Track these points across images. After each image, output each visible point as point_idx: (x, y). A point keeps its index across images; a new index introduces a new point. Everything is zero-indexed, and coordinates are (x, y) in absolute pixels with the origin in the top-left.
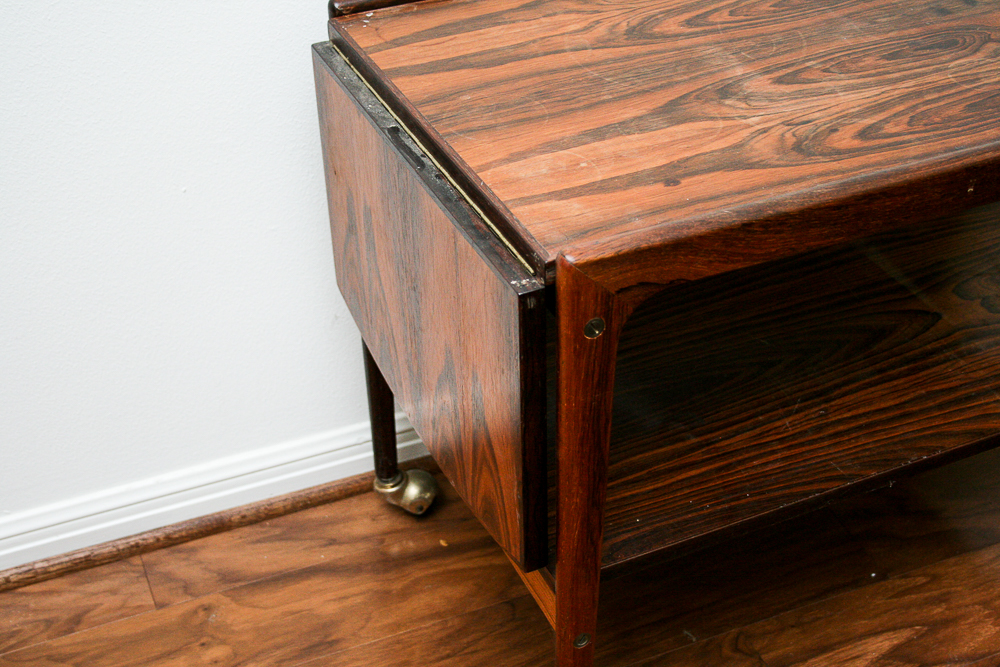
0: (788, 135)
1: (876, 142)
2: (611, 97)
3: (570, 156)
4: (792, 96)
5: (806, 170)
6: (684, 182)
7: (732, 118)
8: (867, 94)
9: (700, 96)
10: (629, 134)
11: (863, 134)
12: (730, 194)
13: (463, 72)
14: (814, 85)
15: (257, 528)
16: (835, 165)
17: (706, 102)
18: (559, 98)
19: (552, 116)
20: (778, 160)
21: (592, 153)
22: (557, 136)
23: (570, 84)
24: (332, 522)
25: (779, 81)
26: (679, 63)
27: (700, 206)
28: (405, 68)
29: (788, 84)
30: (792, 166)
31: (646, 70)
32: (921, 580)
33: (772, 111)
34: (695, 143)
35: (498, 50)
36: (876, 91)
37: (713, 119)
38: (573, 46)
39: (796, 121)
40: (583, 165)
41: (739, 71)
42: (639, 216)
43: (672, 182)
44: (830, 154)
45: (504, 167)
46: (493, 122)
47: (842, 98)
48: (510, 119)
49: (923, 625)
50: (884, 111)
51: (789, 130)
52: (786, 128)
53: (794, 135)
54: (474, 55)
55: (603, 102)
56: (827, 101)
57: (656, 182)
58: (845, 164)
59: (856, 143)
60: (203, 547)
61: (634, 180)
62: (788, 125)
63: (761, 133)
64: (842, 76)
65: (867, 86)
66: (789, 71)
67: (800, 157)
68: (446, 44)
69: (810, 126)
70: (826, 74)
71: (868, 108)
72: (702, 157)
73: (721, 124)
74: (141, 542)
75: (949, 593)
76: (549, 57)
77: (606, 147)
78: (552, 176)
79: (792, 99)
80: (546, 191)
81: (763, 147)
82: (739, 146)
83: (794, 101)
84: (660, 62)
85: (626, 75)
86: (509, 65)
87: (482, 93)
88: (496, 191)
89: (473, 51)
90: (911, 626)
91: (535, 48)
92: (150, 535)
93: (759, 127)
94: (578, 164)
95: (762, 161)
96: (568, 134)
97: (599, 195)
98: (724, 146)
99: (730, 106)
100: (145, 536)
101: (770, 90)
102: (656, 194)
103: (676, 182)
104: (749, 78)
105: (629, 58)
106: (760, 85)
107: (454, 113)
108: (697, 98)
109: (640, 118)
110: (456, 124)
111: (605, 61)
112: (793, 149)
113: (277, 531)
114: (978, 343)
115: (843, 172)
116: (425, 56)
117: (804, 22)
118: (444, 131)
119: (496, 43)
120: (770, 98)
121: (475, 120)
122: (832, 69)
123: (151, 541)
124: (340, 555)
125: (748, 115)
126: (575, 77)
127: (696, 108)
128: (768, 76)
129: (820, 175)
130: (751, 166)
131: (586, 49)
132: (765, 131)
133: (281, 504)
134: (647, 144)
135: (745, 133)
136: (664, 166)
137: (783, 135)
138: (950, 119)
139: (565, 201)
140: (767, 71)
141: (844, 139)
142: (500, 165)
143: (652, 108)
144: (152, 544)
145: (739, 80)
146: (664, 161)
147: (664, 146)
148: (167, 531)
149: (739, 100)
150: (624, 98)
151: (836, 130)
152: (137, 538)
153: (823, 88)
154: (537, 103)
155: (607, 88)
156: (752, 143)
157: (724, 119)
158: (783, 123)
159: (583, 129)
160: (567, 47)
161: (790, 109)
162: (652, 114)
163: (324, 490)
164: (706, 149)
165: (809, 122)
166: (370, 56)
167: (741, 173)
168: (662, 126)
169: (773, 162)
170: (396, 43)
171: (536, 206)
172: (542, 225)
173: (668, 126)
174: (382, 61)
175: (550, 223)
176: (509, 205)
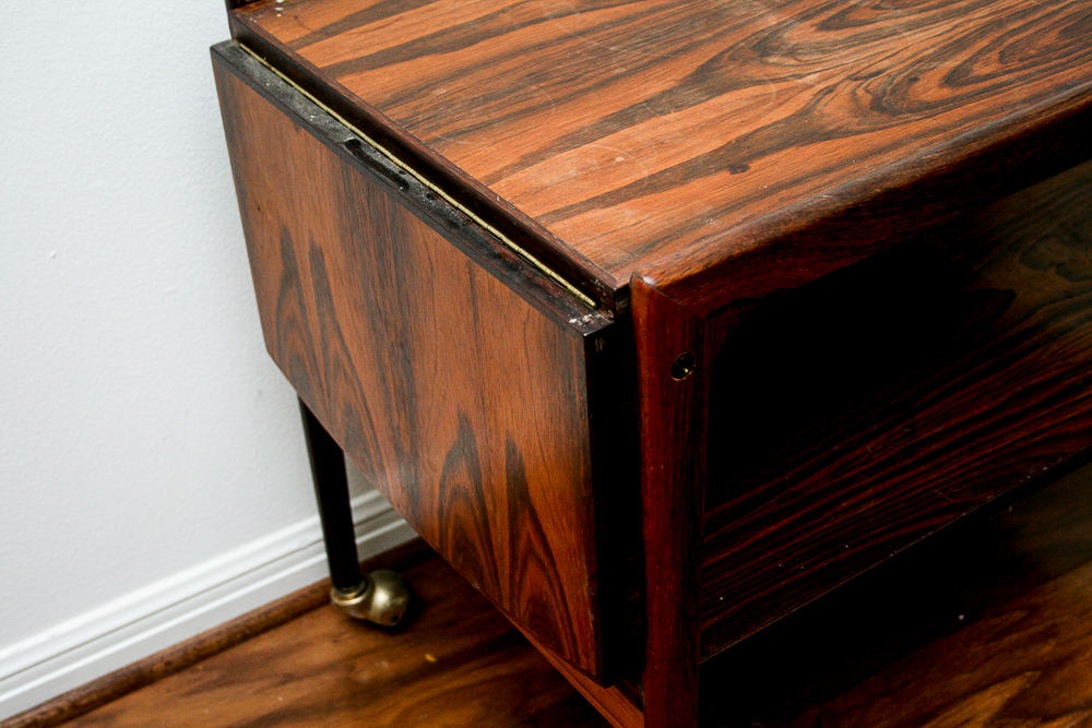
0: (860, 92)
1: (969, 88)
2: (624, 70)
3: (596, 149)
4: (848, 43)
5: (898, 132)
6: (754, 165)
7: (784, 80)
8: (938, 31)
9: (734, 55)
10: (662, 113)
11: (951, 79)
12: (815, 174)
13: (426, 59)
14: (869, 27)
15: (187, 676)
16: (930, 123)
17: (745, 62)
18: (559, 79)
19: (558, 102)
20: (859, 124)
21: (625, 144)
22: (574, 127)
23: (565, 60)
24: (285, 652)
25: (825, 26)
26: (693, 18)
27: (784, 193)
28: (349, 62)
29: (837, 28)
30: (879, 130)
31: (656, 31)
32: (1018, 615)
33: (829, 64)
34: (750, 115)
35: (460, 27)
36: (945, 26)
37: (760, 82)
38: (555, 12)
39: (864, 73)
40: (619, 159)
41: (772, 20)
42: (713, 215)
43: (738, 167)
44: (919, 110)
45: (520, 175)
46: (486, 119)
47: (909, 39)
48: (506, 112)
49: (1034, 669)
50: (964, 49)
51: (859, 86)
52: (855, 83)
53: (868, 91)
54: (433, 36)
55: (618, 77)
56: (892, 45)
57: (718, 170)
58: (942, 120)
59: (946, 92)
60: (122, 711)
61: (690, 171)
62: (856, 79)
63: (826, 94)
64: (899, 11)
65: (934, 21)
66: (833, 12)
67: (884, 118)
68: (392, 27)
69: (882, 78)
70: (879, 12)
71: (944, 47)
72: (765, 132)
73: (773, 88)
74: (39, 717)
75: (1054, 626)
76: (529, 29)
77: (640, 132)
78: (585, 178)
79: (849, 47)
80: (584, 199)
81: (834, 110)
82: (804, 112)
83: (852, 50)
84: (670, 19)
85: (634, 41)
86: (481, 44)
87: (460, 84)
88: (520, 206)
89: (428, 32)
90: (1020, 672)
91: (507, 19)
92: (50, 706)
93: (821, 86)
94: (613, 159)
95: (840, 128)
96: (586, 123)
97: (653, 195)
98: (785, 115)
99: (776, 64)
100: (44, 709)
101: (818, 39)
102: (721, 186)
103: (744, 168)
104: (787, 26)
105: (630, 18)
106: (801, 34)
107: (433, 113)
108: (733, 59)
109: (670, 92)
110: (439, 126)
111: (602, 26)
112: (871, 108)
113: (215, 675)
114: (1069, 320)
115: (945, 131)
116: (371, 45)
118: (426, 138)
119: (455, 19)
120: (821, 49)
121: (462, 118)
122: (883, 5)
123: (52, 714)
124: (304, 693)
125: (804, 73)
126: (570, 49)
127: (733, 71)
128: (809, 22)
129: (917, 137)
130: (829, 136)
131: (571, 13)
132: (830, 90)
133: (214, 641)
134: (690, 124)
135: (807, 96)
136: (721, 148)
137: (853, 93)
138: (1048, 49)
139: (613, 208)
140: (805, 16)
141: (930, 88)
142: (513, 172)
143: (679, 78)
144: (55, 717)
145: (777, 31)
146: (716, 144)
147: (712, 124)
148: (72, 697)
149: (783, 55)
150: (637, 70)
151: (916, 79)
152: (33, 714)
153: (881, 29)
154: (534, 88)
155: (615, 60)
156: (819, 107)
157: (774, 81)
158: (849, 78)
159: (604, 114)
160: (547, 14)
161: (851, 59)
162: (680, 86)
163: (266, 613)
164: (765, 121)
165: (879, 73)
166: (298, 52)
167: (819, 146)
168: (701, 99)
169: (854, 127)
170: (327, 32)
171: (577, 219)
172: (594, 243)
173: (709, 99)
174: (317, 57)
175: (604, 239)
176: (543, 222)
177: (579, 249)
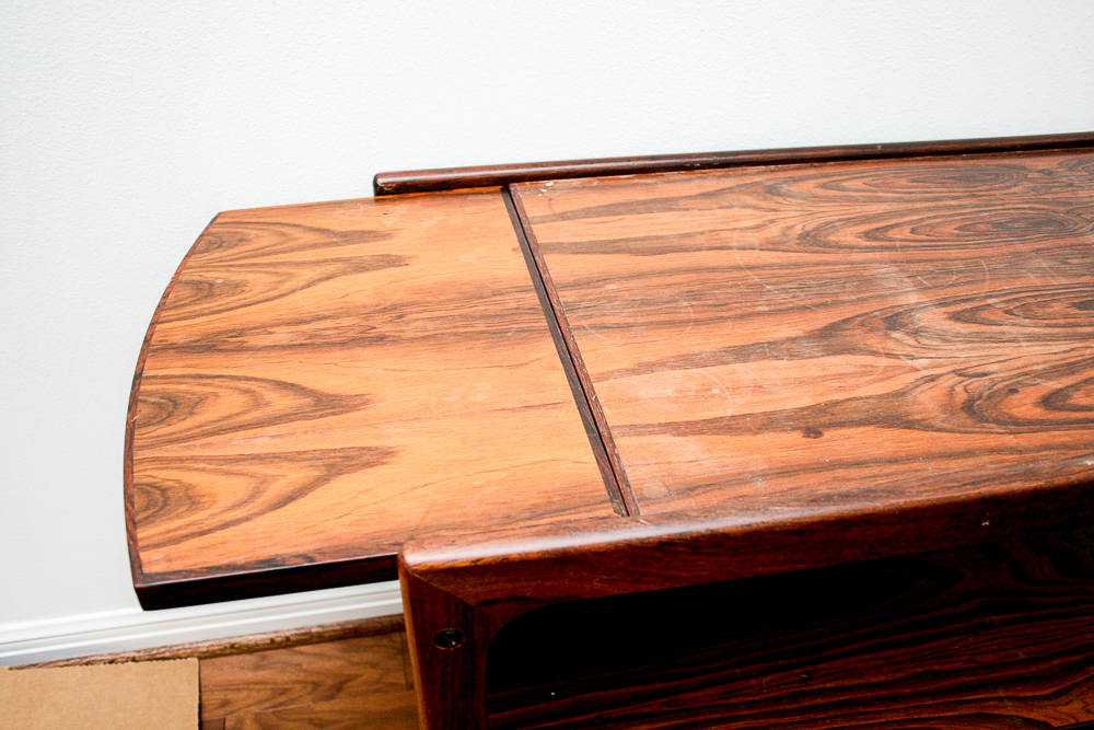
0: (959, 389)
1: (1063, 415)
2: (766, 309)
3: (704, 377)
4: (969, 339)
5: (974, 441)
6: (828, 434)
7: (896, 357)
8: (1054, 349)
9: (865, 322)
10: (776, 358)
11: (1047, 401)
12: (878, 461)
13: (619, 257)
14: (994, 328)
16: (1010, 440)
17: (871, 330)
18: (710, 302)
19: (697, 322)
20: (943, 421)
21: (729, 377)
22: (695, 350)
23: (725, 287)
25: (956, 317)
26: (848, 279)
27: (840, 473)
28: (562, 244)
29: (965, 322)
30: (960, 432)
31: (812, 282)
33: (940, 354)
34: (852, 381)
35: (661, 237)
36: (1063, 346)
37: (874, 353)
38: (741, 244)
39: (971, 371)
40: (715, 391)
41: (913, 299)
42: (764, 475)
43: (813, 432)
44: (1005, 423)
45: (625, 380)
46: (631, 320)
47: (1026, 349)
48: (651, 319)
50: (1073, 373)
51: (960, 383)
52: (958, 379)
53: (966, 390)
54: (636, 239)
55: (758, 314)
56: (1007, 351)
57: (794, 429)
58: (1022, 440)
59: (1041, 412)
61: (769, 423)
62: (960, 375)
63: (927, 382)
64: (1027, 321)
65: (1054, 338)
66: (968, 306)
67: (969, 422)
68: (612, 225)
69: (985, 381)
71: (1054, 367)
72: (854, 404)
73: (883, 362)
76: (713, 253)
77: (746, 371)
78: (676, 401)
79: (969, 342)
80: (663, 421)
81: (927, 401)
82: (899, 394)
83: (969, 345)
84: (829, 275)
85: (789, 286)
86: (669, 255)
87: (630, 284)
88: (606, 410)
89: (636, 235)
91: (701, 240)
93: (926, 373)
94: (710, 390)
95: (923, 420)
96: (708, 348)
97: (723, 437)
98: (881, 392)
99: (897, 340)
101: (944, 327)
102: (787, 446)
103: (818, 434)
104: (921, 308)
105: (797, 265)
106: (932, 318)
107: (594, 303)
108: (862, 324)
109: (793, 340)
110: (591, 316)
111: (770, 266)
112: (962, 408)
115: (1020, 452)
116: (587, 234)
117: (989, 251)
118: (575, 324)
119: (662, 230)
120: (944, 338)
121: (613, 314)
122: (1015, 312)
125: (916, 355)
126: (734, 279)
127: (857, 336)
128: (944, 309)
129: (992, 451)
130: (910, 425)
131: (753, 249)
132: (932, 379)
134: (794, 375)
135: (910, 378)
136: (809, 407)
137: (952, 388)
139: (680, 439)
140: (943, 303)
141: (1024, 405)
142: (622, 376)
143: (809, 329)
145: (911, 309)
146: (807, 402)
147: (814, 381)
149: (907, 334)
150: (778, 312)
151: (1014, 391)
153: (1004, 333)
154: (686, 304)
155: (765, 298)
156: (915, 393)
157: (888, 355)
158: (953, 372)
159: (728, 344)
160: (734, 244)
161: (964, 354)
162: (805, 337)
164: (860, 393)
165: (985, 374)
166: (533, 226)
167: (897, 432)
168: (816, 354)
169: (938, 424)
170: (563, 216)
171: (646, 440)
172: (645, 469)
173: (823, 356)
174: (542, 234)
175: (656, 468)
176: (614, 433)
177: (628, 471)
